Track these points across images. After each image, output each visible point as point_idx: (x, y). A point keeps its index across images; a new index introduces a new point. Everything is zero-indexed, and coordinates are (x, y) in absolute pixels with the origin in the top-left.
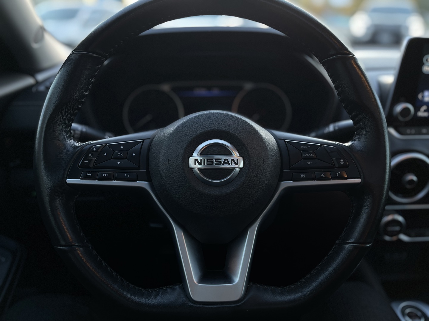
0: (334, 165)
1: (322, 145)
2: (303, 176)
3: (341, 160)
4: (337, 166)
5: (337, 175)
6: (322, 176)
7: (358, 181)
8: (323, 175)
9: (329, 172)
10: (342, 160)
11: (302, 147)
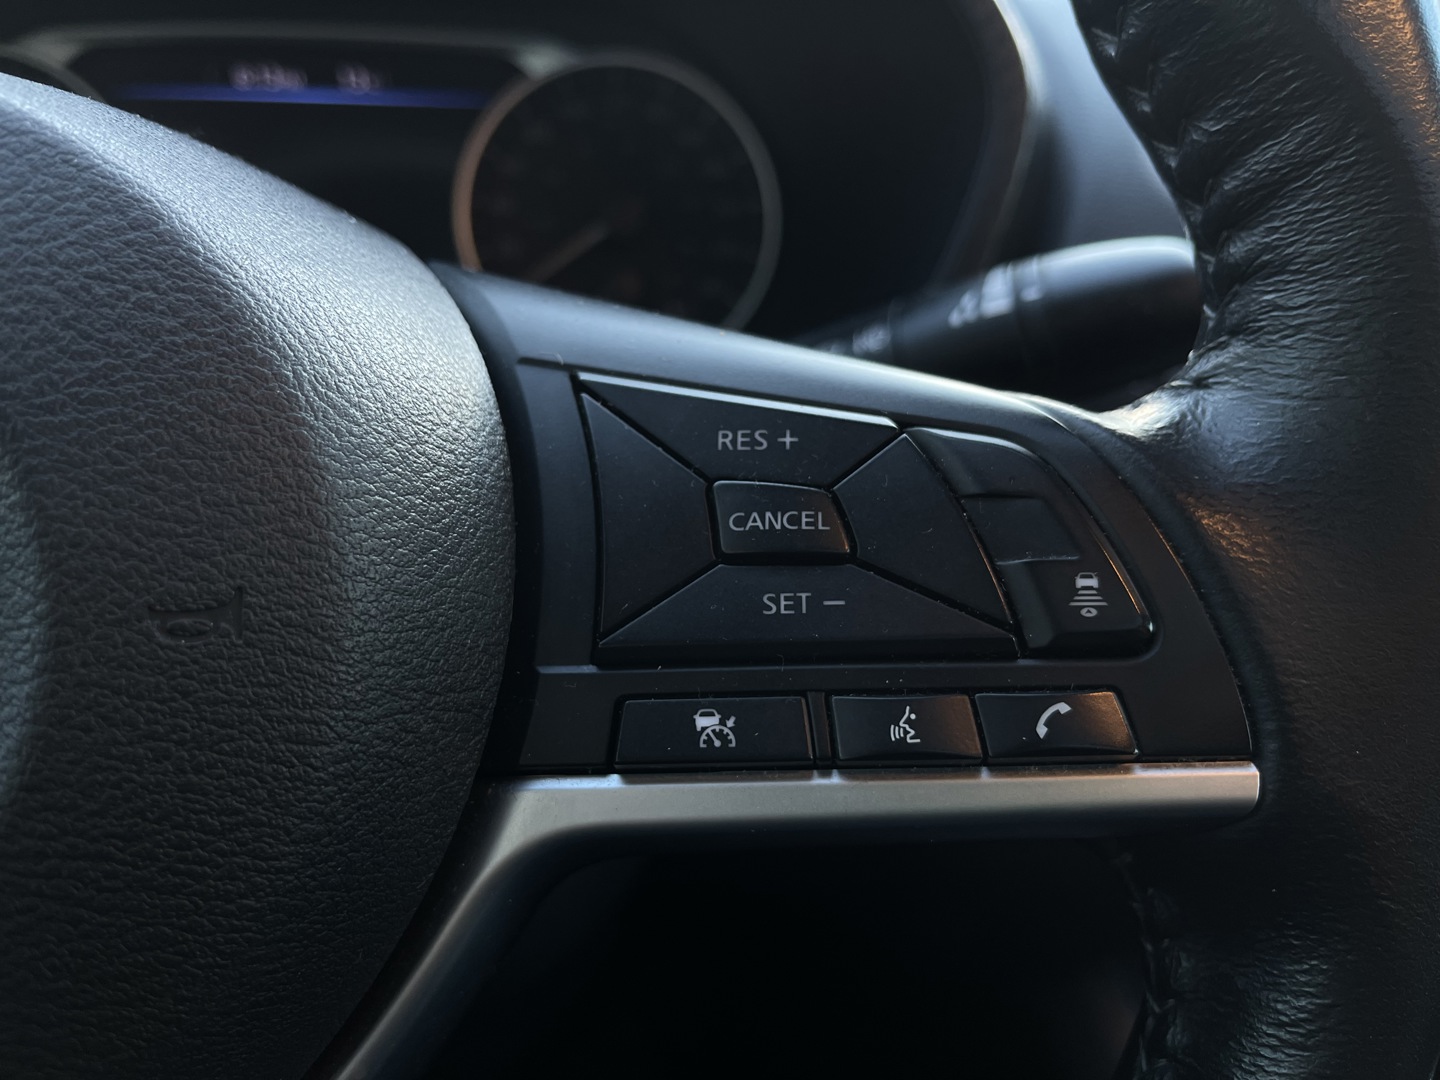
0: (1018, 629)
1: (905, 421)
2: (720, 735)
3: (1081, 582)
4: (1039, 633)
5: (1042, 730)
6: (895, 733)
7: (1239, 781)
8: (903, 731)
9: (964, 691)
10: (1093, 582)
11: (724, 439)
